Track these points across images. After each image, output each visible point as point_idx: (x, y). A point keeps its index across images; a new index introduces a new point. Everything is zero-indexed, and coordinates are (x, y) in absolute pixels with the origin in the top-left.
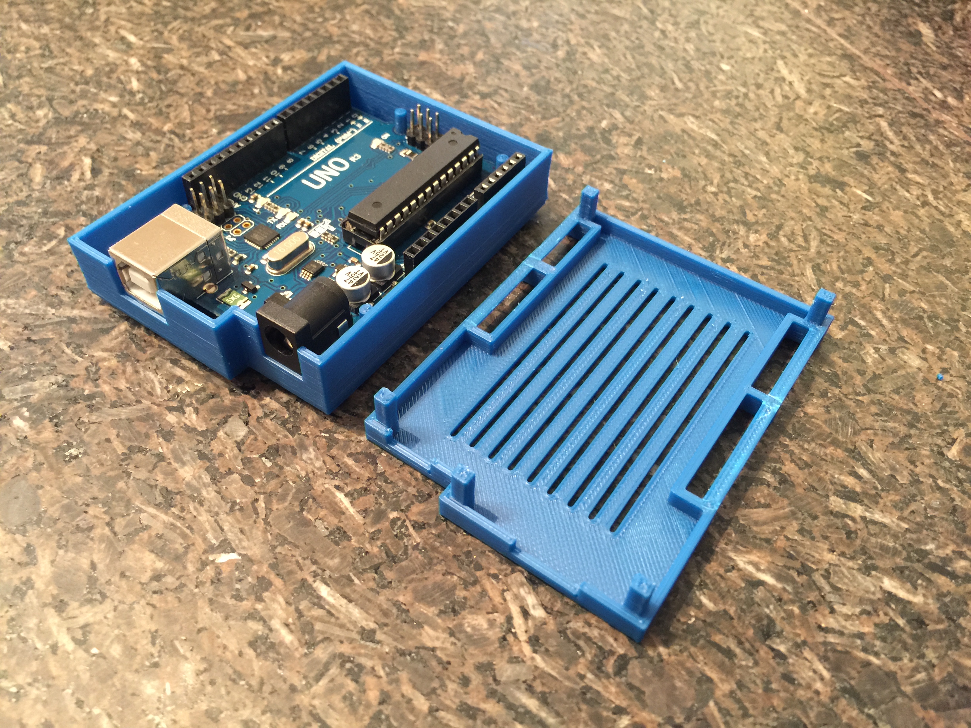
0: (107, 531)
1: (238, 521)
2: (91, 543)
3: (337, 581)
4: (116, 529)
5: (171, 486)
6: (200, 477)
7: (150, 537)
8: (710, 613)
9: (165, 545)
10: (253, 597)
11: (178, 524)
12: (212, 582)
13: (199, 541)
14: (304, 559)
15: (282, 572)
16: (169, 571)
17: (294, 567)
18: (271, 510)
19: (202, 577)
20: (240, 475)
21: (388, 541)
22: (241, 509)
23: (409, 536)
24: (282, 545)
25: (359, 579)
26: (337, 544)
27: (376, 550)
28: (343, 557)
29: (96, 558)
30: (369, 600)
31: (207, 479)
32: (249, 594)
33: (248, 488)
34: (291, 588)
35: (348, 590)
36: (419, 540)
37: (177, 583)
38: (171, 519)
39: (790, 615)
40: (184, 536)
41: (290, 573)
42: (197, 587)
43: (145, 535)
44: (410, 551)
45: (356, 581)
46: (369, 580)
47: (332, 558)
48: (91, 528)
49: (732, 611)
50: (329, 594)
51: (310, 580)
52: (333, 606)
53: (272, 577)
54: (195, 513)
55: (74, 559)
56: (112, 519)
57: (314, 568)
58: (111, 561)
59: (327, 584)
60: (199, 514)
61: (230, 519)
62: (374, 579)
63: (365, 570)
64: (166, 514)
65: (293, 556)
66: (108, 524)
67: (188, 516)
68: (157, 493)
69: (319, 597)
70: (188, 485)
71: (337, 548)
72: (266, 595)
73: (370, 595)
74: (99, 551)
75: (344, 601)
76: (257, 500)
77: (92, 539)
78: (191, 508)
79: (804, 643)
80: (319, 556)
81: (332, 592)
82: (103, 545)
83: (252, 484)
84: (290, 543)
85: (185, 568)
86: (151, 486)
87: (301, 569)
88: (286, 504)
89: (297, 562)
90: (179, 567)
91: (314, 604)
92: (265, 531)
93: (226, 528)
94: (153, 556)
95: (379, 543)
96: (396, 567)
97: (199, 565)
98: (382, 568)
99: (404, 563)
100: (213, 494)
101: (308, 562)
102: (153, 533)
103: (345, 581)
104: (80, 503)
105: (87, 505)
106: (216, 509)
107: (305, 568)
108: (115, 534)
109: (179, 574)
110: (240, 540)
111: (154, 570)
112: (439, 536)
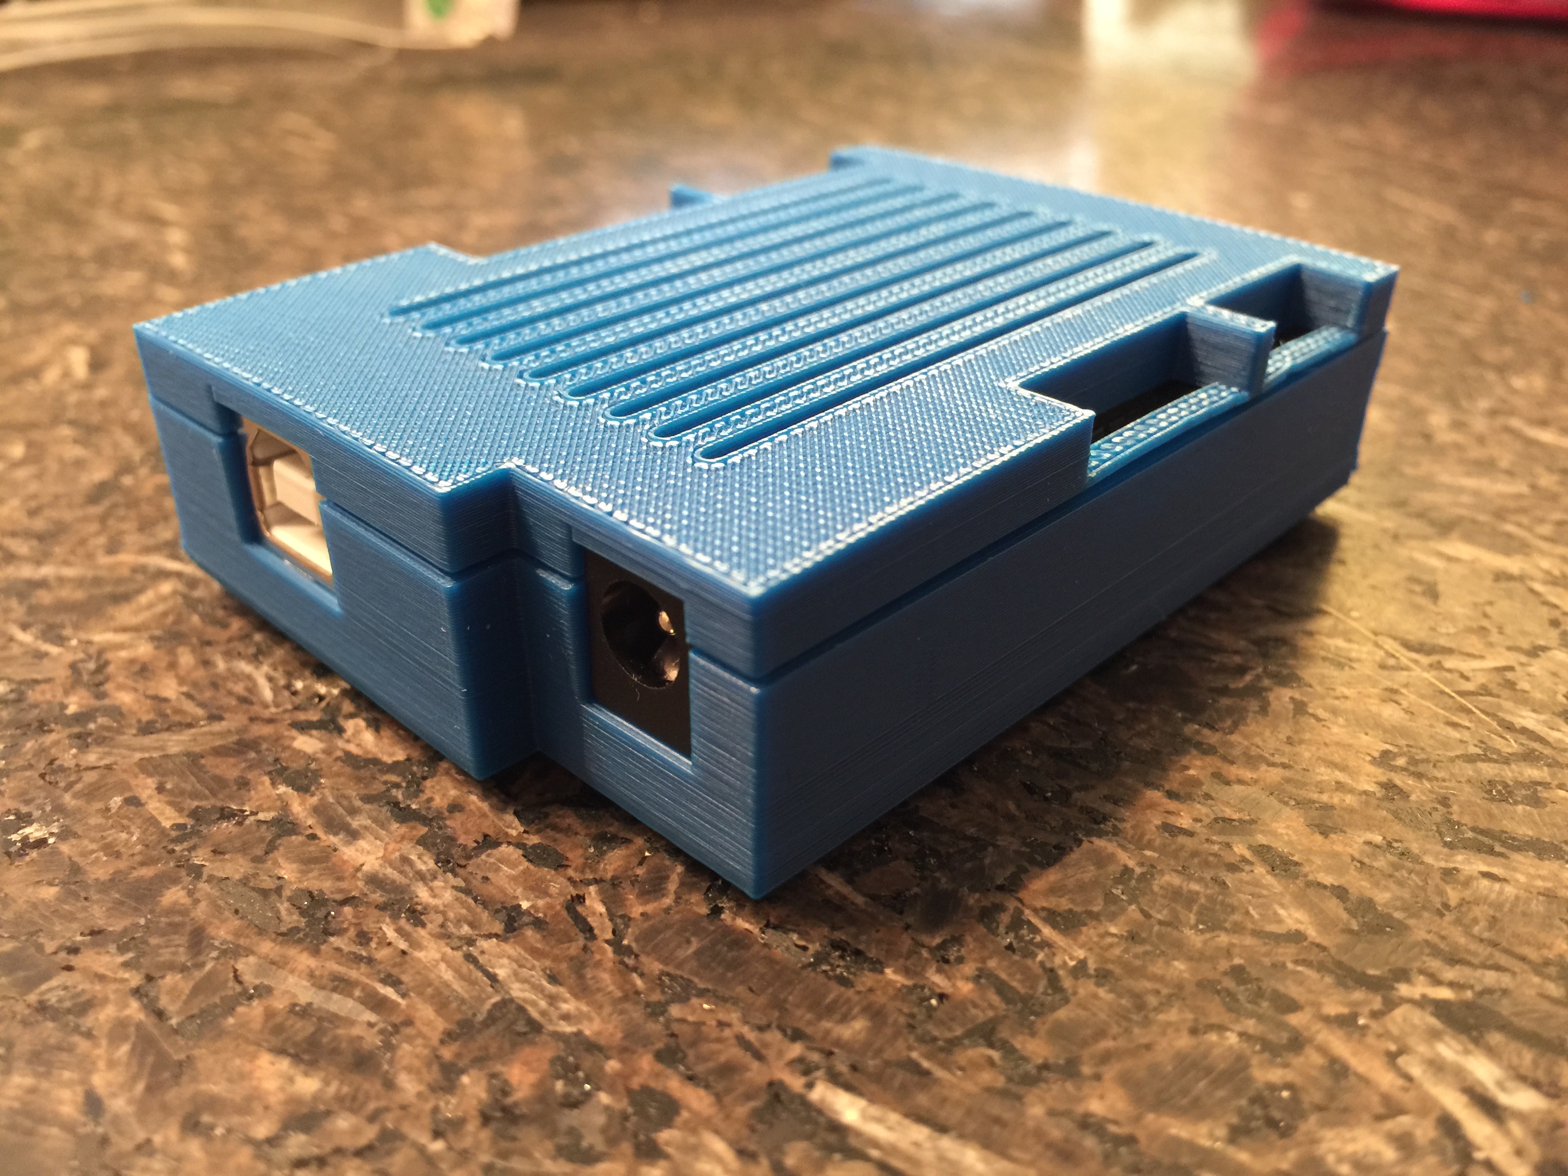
0: (134, 1010)
1: (535, 952)
2: (83, 1045)
3: (878, 1078)
4: (164, 1002)
5: (325, 885)
6: (405, 860)
7: (270, 1014)
9: (320, 1031)
10: (627, 1147)
11: (353, 974)
12: (486, 1119)
13: (426, 1012)
14: (761, 1029)
15: (700, 1069)
16: (340, 1099)
17: (734, 1052)
18: (627, 920)
19: (450, 1106)
20: (520, 845)
21: (992, 964)
22: (538, 924)
24: (683, 999)
25: (944, 1065)
26: (844, 982)
27: (966, 988)
28: (876, 1014)
29: (99, 1081)
30: (997, 1120)
31: (426, 863)
32: (612, 1142)
33: (547, 873)
34: (742, 1111)
35: (922, 1099)
36: (1081, 954)
37: (370, 1133)
38: (334, 966)
40: (378, 1004)
41: (728, 1070)
42: (437, 1134)
43: (255, 1010)
44: (1067, 983)
45: (939, 1073)
46: (975, 1066)
47: (845, 1019)
48: (85, 1006)
50: (864, 1116)
51: (796, 1083)
52: (893, 1150)
53: (674, 1085)
54: (403, 945)
56: (149, 978)
57: (796, 1050)
58: (150, 1089)
59: (849, 1088)
60: (415, 944)
61: (510, 949)
62: (991, 1063)
63: (953, 1044)
64: (315, 952)
65: (721, 1024)
66: (137, 992)
67: (382, 954)
68: (283, 907)
69: (838, 1129)
70: (374, 881)
71: (850, 993)
72: (665, 1136)
73: (996, 1108)
74: (112, 1064)
75: (920, 1133)
76: (580, 899)
77: (89, 1035)
78: (390, 933)
80: (802, 1017)
81: (875, 1111)
82: (124, 1049)
83: (559, 864)
84: (702, 993)
85: (389, 1084)
86: (265, 893)
87: (759, 1056)
88: (668, 901)
89: (741, 1040)
90: (371, 1086)
91: (829, 1149)
92: (624, 970)
93: (501, 973)
94: (284, 1064)
95: (969, 968)
96: (1043, 1026)
97: (434, 1074)
98: (1004, 1033)
99: (1062, 1014)
100: (448, 895)
101: (774, 1036)
102: (280, 1004)
103: (901, 1076)
104: (50, 946)
105: (74, 950)
106: (466, 930)
107: (770, 1054)
108: (160, 1015)
109: (372, 1106)
110: (553, 999)
111: (294, 1101)
112: (1133, 937)
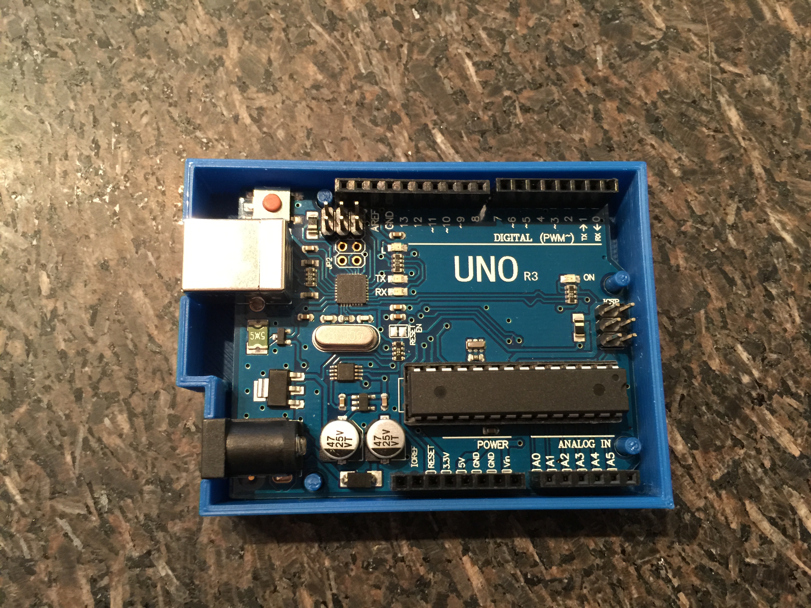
0: (283, 35)
1: (384, 60)
2: (269, 42)
3: (450, 133)
4: (290, 36)
5: (336, 12)
6: (360, 11)
7: (315, 51)
8: (730, 249)
9: (325, 62)
10: (386, 126)
11: (338, 47)
12: (357, 104)
13: (352, 67)
14: (429, 108)
15: (410, 113)
16: (325, 83)
17: (421, 112)
18: (411, 58)
19: (350, 97)
20: (393, 19)
21: (497, 114)
22: (388, 50)
23: (515, 114)
24: (415, 91)
25: (467, 137)
26: (457, 103)
27: (486, 118)
28: (460, 116)
29: (272, 56)
30: (471, 156)
31: (365, 14)
32: (383, 123)
33: (397, 32)
34: (415, 128)
35: (457, 144)
36: (521, 121)
37: (331, 97)
38: (333, 41)
39: (792, 270)
40: (341, 59)
41: (417, 116)
42: (345, 104)
43: (311, 48)
44: (512, 128)
45: (465, 139)
46: (475, 140)
47: (451, 114)
48: (270, 29)
49: (748, 253)
50: (442, 142)
51: (431, 126)
52: (444, 153)
53: (403, 114)
54: (352, 42)
55: (256, 51)
56: (287, 26)
57: (435, 117)
58: (284, 62)
59: (443, 134)
60: (355, 43)
61: (378, 55)
62: (479, 141)
63: (474, 132)
64: (330, 35)
65: (421, 103)
66: (284, 30)
67: (346, 43)
68: (325, 15)
69: (435, 142)
70: (350, 14)
71: (456, 107)
72: (395, 127)
73: (473, 153)
74: (275, 51)
75: (452, 151)
76: (401, 46)
77: (271, 39)
78: (350, 36)
79: (793, 293)
80: (441, 109)
81: (445, 141)
82: (279, 47)
83: (401, 30)
84: (420, 91)
85: (338, 86)
86: (321, 7)
87: (426, 116)
88: (424, 57)
89: (424, 108)
90: (334, 84)
91: (430, 146)
92: (404, 75)
93: (374, 62)
94: (315, 68)
95: (490, 113)
96: (498, 137)
97: (349, 87)
98: (487, 135)
99: (505, 136)
100: (368, 29)
101: (432, 111)
102: (318, 49)
103: (456, 135)
104: (264, 4)
105: (270, 8)
106: (369, 44)
107: (429, 116)
108: (289, 40)
109: (333, 89)
110: (384, 77)
111: (316, 80)
112: (539, 122)
